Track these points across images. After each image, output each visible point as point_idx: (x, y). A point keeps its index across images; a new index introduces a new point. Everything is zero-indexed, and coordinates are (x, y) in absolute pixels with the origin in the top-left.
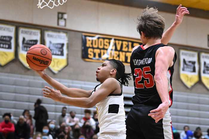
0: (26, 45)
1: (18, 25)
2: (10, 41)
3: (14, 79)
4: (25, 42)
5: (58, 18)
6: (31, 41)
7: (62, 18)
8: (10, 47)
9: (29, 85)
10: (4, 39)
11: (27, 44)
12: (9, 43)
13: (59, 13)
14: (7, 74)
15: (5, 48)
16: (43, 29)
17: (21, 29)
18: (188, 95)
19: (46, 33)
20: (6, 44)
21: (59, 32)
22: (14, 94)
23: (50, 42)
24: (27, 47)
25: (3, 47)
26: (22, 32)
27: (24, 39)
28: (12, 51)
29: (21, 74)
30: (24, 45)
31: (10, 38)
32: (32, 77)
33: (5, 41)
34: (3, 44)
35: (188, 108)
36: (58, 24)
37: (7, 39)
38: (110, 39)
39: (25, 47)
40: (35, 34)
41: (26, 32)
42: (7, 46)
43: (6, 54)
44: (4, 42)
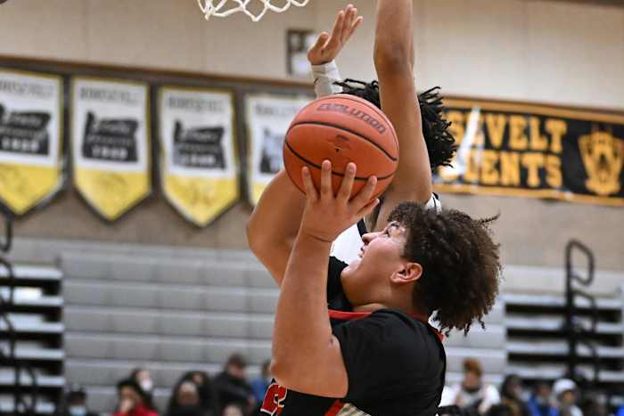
0: (187, 147)
1: (156, 82)
2: (131, 135)
3: (152, 261)
4: (184, 135)
5: (291, 51)
6: (203, 131)
7: (301, 48)
8: (132, 157)
9: (203, 279)
10: (114, 128)
11: (191, 141)
12: (128, 142)
13: (291, 33)
14: (126, 248)
15: (117, 159)
16: (239, 89)
17: (167, 95)
19: (252, 103)
20: (118, 146)
21: (294, 95)
22: (154, 314)
23: (267, 133)
24: (189, 153)
25: (109, 158)
26: (172, 103)
27: (178, 127)
28: (141, 167)
29: (174, 243)
30: (181, 146)
31: (132, 125)
32: (212, 253)
33: (117, 135)
34: (110, 146)
36: (290, 69)
37: (124, 129)
38: (465, 111)
39: (182, 152)
40: (213, 107)
41: (184, 104)
42: (123, 153)
43: (119, 179)
44: (110, 140)
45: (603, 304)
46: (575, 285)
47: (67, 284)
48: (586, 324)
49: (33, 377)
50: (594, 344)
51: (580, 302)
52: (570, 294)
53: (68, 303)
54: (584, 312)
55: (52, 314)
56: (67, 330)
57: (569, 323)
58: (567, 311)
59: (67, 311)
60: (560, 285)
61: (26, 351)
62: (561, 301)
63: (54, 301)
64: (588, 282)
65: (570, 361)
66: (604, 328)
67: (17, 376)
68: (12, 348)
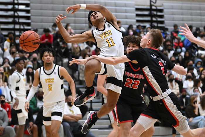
18: (191, 4)
22: (52, 11)
35: (191, 15)
45: (159, 8)
46: (152, 3)
47: (31, 4)
48: (155, 13)
49: (24, 27)
50: (157, 17)
51: (153, 8)
52: (151, 6)
53: (31, 9)
54: (154, 10)
55: (28, 11)
56: (31, 15)
57: (151, 13)
58: (150, 10)
59: (31, 11)
60: (149, 4)
61: (22, 20)
62: (149, 7)
63: (28, 8)
64: (155, 3)
65: (151, 22)
66: (159, 14)
67: (20, 26)
68: (19, 20)
